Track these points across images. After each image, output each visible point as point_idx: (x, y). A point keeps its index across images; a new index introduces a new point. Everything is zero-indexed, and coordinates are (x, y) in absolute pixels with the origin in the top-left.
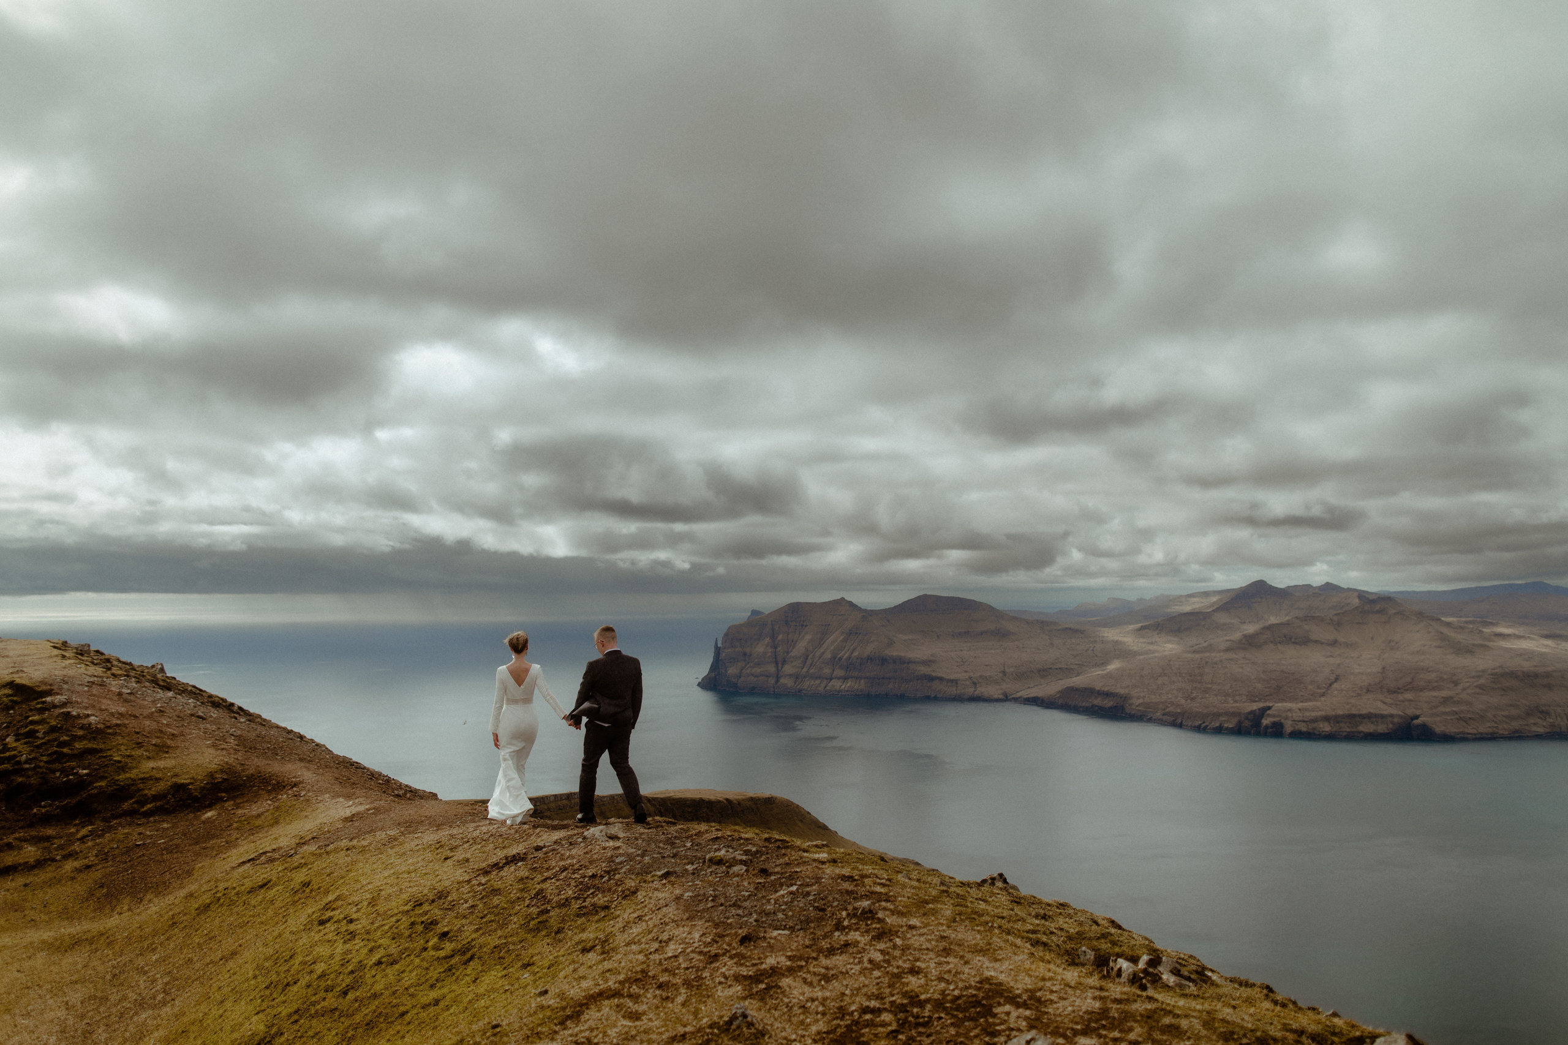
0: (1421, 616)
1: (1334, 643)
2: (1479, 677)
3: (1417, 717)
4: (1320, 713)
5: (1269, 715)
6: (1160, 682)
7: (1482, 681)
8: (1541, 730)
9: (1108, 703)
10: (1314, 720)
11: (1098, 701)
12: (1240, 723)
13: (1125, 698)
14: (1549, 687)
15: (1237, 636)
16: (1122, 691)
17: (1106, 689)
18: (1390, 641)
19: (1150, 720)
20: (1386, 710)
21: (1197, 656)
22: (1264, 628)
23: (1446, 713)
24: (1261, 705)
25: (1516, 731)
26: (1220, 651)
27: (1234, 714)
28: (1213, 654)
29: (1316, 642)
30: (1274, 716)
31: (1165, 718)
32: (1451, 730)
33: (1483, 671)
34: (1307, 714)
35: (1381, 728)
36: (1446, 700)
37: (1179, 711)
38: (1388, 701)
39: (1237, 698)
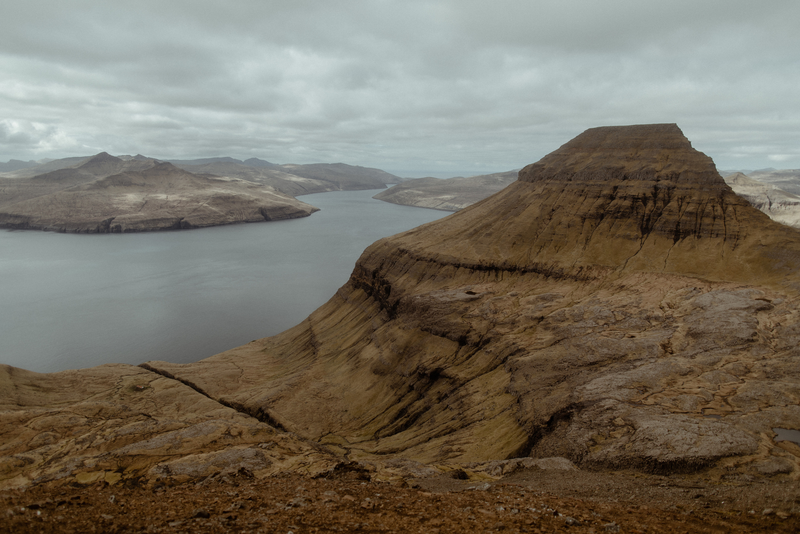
0: (183, 171)
1: (143, 185)
2: (207, 199)
3: (183, 219)
4: (139, 220)
5: (114, 222)
6: (50, 208)
7: (208, 201)
8: (231, 221)
9: (18, 221)
10: (137, 223)
11: (11, 221)
12: (98, 227)
13: (29, 218)
14: (234, 202)
15: (93, 182)
16: (26, 214)
17: (15, 213)
18: (170, 184)
19: (46, 230)
20: (169, 216)
21: (72, 193)
22: (108, 178)
23: (195, 216)
24: (109, 217)
25: (222, 222)
26: (84, 190)
27: (95, 223)
28: (81, 192)
29: (135, 184)
30: (116, 222)
31: (55, 227)
32: (197, 223)
33: (209, 196)
34: (133, 220)
35: (168, 225)
36: (195, 210)
37: (63, 223)
38: (170, 212)
39: (96, 214)
